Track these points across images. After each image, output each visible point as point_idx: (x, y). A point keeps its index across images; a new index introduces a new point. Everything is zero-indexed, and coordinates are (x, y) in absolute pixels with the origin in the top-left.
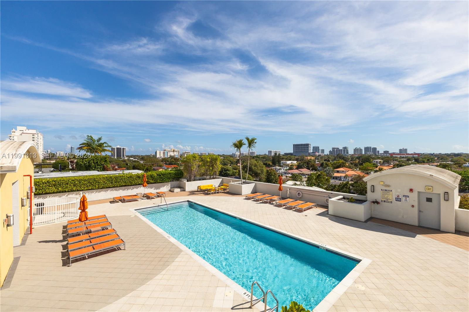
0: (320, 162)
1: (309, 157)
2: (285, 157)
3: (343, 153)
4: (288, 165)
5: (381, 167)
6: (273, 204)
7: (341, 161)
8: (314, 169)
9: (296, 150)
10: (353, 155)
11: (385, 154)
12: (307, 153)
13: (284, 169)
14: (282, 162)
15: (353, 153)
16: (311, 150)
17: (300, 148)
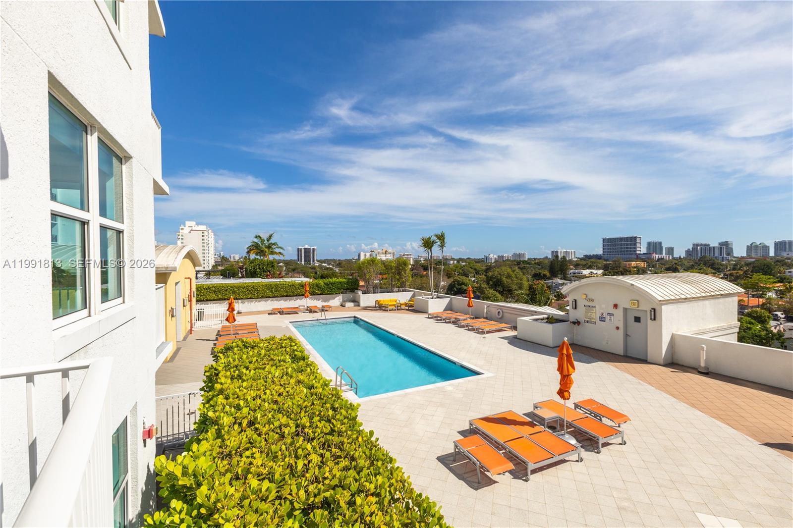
1: (634, 263)
2: (584, 262)
3: (717, 254)
10: (743, 258)
12: (632, 254)
14: (572, 271)
15: (745, 255)
16: (642, 249)
17: (618, 244)
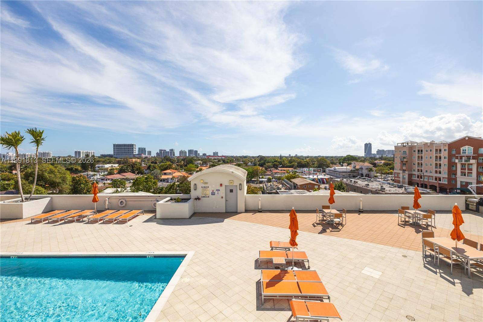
0: (146, 165)
1: (134, 159)
2: (102, 159)
3: (169, 155)
4: (106, 169)
5: (201, 167)
6: (83, 221)
7: (168, 163)
8: (140, 172)
9: (117, 151)
11: (204, 157)
12: (131, 154)
13: (100, 175)
14: (97, 165)
15: (179, 156)
16: (136, 152)
17: (123, 148)
